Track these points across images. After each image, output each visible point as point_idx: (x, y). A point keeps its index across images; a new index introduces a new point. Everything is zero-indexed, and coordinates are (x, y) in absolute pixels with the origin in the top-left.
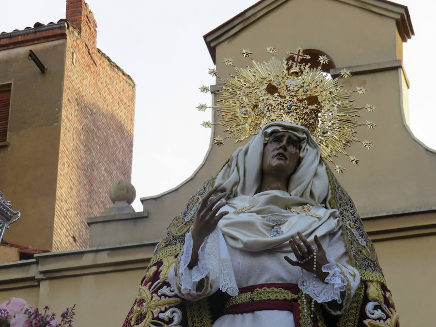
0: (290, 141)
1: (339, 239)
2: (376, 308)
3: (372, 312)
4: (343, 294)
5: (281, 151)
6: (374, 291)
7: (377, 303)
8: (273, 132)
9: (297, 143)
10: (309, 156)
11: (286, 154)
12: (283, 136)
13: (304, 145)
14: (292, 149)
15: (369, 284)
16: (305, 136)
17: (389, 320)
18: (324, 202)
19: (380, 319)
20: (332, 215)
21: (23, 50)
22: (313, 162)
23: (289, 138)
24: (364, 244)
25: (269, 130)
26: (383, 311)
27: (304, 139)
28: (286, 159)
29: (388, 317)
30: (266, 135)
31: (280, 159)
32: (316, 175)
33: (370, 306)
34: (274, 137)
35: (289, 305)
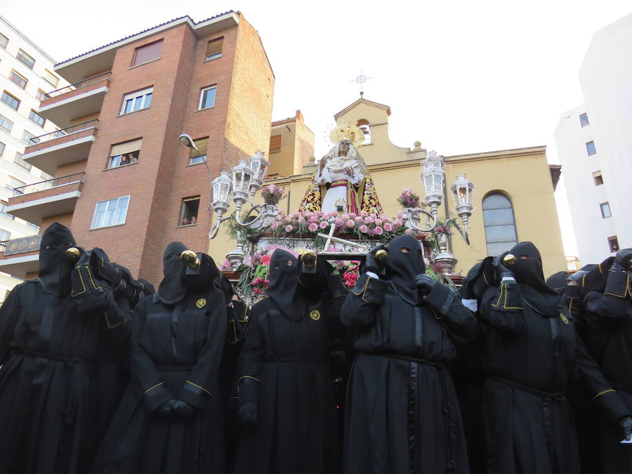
0: (346, 144)
4: (359, 182)
6: (368, 181)
7: (369, 184)
9: (348, 144)
10: (351, 147)
12: (344, 143)
13: (350, 145)
14: (347, 146)
15: (367, 179)
16: (350, 142)
18: (355, 159)
20: (357, 162)
21: (284, 125)
22: (352, 149)
29: (371, 187)
30: (340, 142)
32: (353, 152)
33: (367, 185)
34: (342, 143)
35: (346, 185)
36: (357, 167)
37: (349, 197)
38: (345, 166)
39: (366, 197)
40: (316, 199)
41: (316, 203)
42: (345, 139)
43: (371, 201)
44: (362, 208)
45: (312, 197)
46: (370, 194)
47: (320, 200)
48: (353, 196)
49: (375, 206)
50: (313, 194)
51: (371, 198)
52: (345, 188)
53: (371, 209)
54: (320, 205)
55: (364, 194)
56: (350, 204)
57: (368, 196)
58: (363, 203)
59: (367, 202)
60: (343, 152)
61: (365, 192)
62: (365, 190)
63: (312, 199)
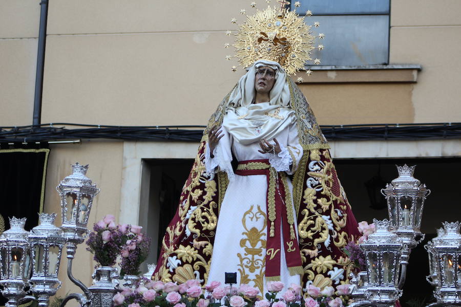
0: (269, 72)
1: (295, 127)
2: (315, 164)
3: (312, 167)
4: (291, 167)
5: (262, 81)
6: (315, 155)
7: (315, 162)
8: (260, 67)
9: (273, 73)
10: (280, 77)
11: (265, 82)
12: (264, 70)
13: (277, 73)
14: (269, 77)
15: (312, 151)
16: (277, 68)
17: (322, 170)
18: (289, 104)
19: (316, 171)
20: (290, 115)
22: (282, 82)
23: (268, 70)
24: (310, 127)
25: (258, 66)
26: (319, 165)
27: (276, 69)
28: (265, 85)
29: (322, 168)
30: (256, 68)
31: (261, 86)
32: (283, 90)
33: (311, 164)
34: (260, 70)
35: (265, 172)
36: (290, 125)
37: (272, 201)
38: (264, 130)
39: (310, 193)
40: (207, 198)
41: (207, 206)
42: (267, 61)
43: (320, 201)
44: (300, 218)
45: (200, 192)
46: (319, 185)
47: (217, 198)
48: (280, 196)
49: (328, 213)
50: (202, 187)
51: (319, 195)
52: (262, 179)
53: (319, 219)
54: (216, 212)
55: (305, 187)
56: (272, 217)
57: (314, 191)
58: (303, 206)
59: (311, 206)
60: (262, 92)
61: (308, 183)
62: (307, 177)
63: (201, 198)
